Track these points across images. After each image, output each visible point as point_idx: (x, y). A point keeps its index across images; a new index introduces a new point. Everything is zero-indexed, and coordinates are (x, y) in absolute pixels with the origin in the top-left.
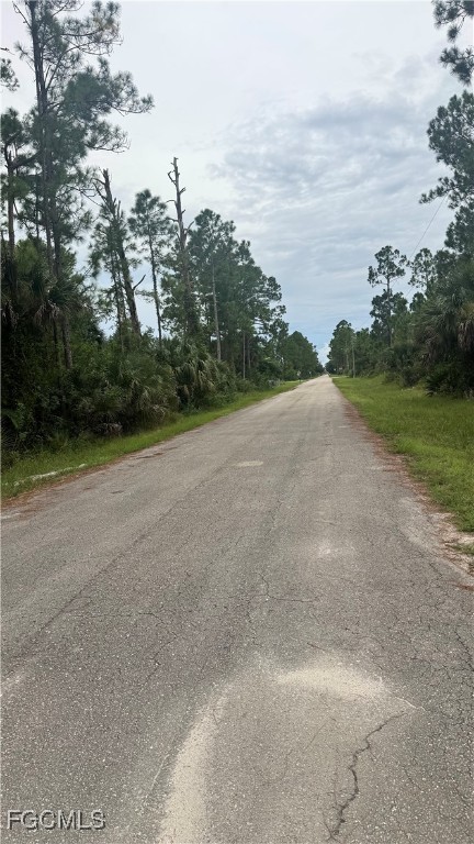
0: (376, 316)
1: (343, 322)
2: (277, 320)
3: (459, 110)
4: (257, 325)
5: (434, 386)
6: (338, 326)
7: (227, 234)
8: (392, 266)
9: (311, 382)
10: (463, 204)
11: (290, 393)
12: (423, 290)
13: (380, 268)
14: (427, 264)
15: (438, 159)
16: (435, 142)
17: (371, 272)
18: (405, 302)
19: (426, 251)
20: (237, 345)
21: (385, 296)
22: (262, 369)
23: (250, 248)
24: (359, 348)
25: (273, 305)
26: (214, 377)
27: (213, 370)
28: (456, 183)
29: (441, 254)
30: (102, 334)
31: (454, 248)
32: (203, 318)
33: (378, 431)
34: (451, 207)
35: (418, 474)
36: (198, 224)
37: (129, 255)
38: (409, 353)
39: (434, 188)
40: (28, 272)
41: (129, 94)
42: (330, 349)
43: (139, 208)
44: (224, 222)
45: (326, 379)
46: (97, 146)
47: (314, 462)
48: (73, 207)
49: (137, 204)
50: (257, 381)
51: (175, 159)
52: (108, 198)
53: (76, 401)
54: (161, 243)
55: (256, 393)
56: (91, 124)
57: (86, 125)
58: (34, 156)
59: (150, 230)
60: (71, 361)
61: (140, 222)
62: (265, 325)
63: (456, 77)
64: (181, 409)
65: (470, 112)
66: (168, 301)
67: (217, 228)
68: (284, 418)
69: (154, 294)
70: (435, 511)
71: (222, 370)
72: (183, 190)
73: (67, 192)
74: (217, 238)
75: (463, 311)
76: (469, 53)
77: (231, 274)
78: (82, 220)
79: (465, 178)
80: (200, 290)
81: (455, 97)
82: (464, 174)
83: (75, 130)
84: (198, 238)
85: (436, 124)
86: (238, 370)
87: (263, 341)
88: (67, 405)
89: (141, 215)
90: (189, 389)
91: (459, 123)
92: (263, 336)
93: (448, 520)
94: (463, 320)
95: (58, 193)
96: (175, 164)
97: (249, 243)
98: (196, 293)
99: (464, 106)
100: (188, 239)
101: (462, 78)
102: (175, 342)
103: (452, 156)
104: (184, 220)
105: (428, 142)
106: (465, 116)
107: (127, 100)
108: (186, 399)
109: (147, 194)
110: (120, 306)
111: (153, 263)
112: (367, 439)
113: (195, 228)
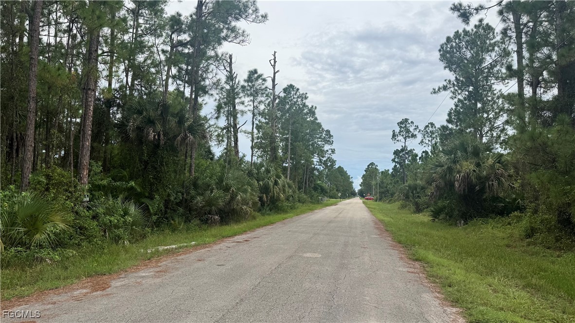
0: (395, 162)
1: (372, 164)
2: (329, 158)
3: (460, 39)
4: (315, 159)
5: (436, 214)
6: (368, 166)
7: (302, 100)
8: (408, 131)
9: (347, 201)
10: (460, 97)
11: (333, 207)
12: (429, 149)
13: (400, 131)
14: (432, 133)
15: (445, 67)
16: (443, 57)
17: (394, 133)
18: (417, 155)
19: (432, 124)
20: (300, 171)
21: (402, 150)
22: (315, 189)
23: (316, 111)
24: (382, 182)
25: (327, 147)
26: (284, 190)
27: (284, 186)
28: (455, 83)
29: (444, 128)
30: (213, 155)
31: (452, 124)
32: (280, 151)
33: (400, 242)
34: (452, 98)
35: (433, 277)
36: (285, 92)
37: (239, 107)
38: (418, 190)
39: (441, 86)
40: (176, 112)
41: (253, 11)
42: (362, 181)
43: (249, 80)
44: (301, 93)
45: (357, 201)
46: (229, 40)
47: (357, 260)
48: (210, 76)
49: (248, 77)
50: (312, 197)
51: (275, 52)
52: (231, 72)
53: (193, 198)
54: (260, 102)
55: (310, 204)
56: (227, 26)
57: (224, 27)
58: (188, 42)
59: (255, 94)
60: (193, 171)
61: (249, 88)
62: (320, 160)
63: (460, 20)
64: (259, 210)
65: (467, 41)
66: (258, 138)
67: (296, 97)
68: (332, 225)
69: (252, 133)
70: (448, 306)
71: (290, 187)
72: (277, 72)
73: (207, 66)
74: (295, 103)
75: (458, 167)
76: (469, 7)
77: (302, 125)
78: (214, 84)
79: (462, 81)
80: (280, 133)
81: (458, 31)
82: (461, 79)
83: (216, 29)
84: (283, 101)
85: (445, 46)
86: (299, 188)
87: (318, 170)
88: (186, 200)
89: (250, 84)
90: (267, 197)
91: (460, 48)
92: (318, 167)
93: (458, 314)
94: (459, 172)
95: (201, 66)
96: (274, 55)
97: (316, 107)
98: (278, 135)
99: (463, 37)
100: (277, 101)
101: (464, 21)
102: (261, 165)
103: (454, 67)
104: (276, 90)
105: (439, 57)
106: (464, 43)
107: (252, 14)
108: (264, 204)
109: (255, 71)
110: (229, 138)
111: (253, 113)
112: (393, 247)
113: (282, 95)
